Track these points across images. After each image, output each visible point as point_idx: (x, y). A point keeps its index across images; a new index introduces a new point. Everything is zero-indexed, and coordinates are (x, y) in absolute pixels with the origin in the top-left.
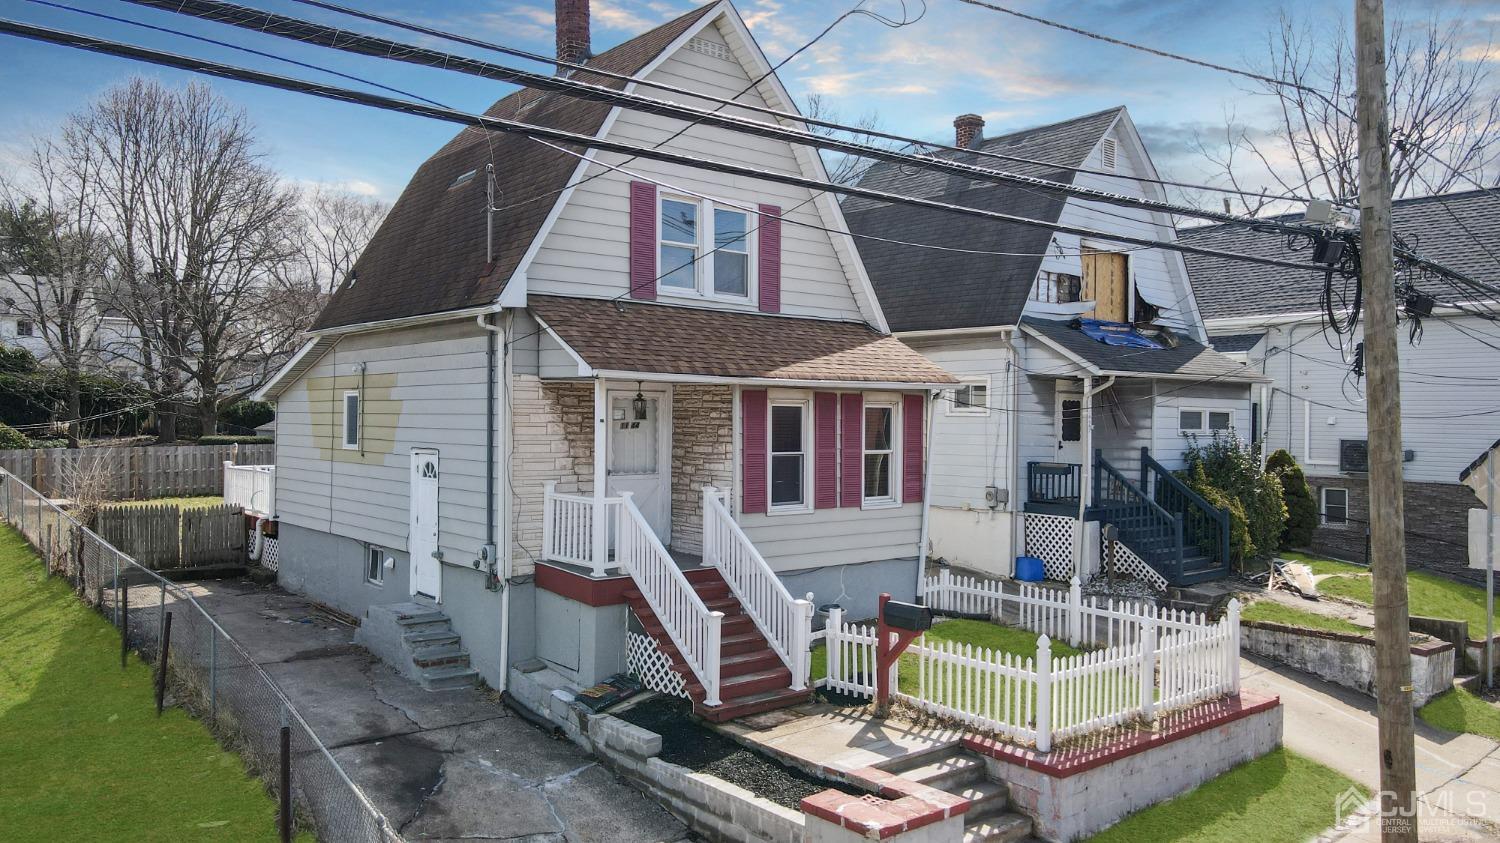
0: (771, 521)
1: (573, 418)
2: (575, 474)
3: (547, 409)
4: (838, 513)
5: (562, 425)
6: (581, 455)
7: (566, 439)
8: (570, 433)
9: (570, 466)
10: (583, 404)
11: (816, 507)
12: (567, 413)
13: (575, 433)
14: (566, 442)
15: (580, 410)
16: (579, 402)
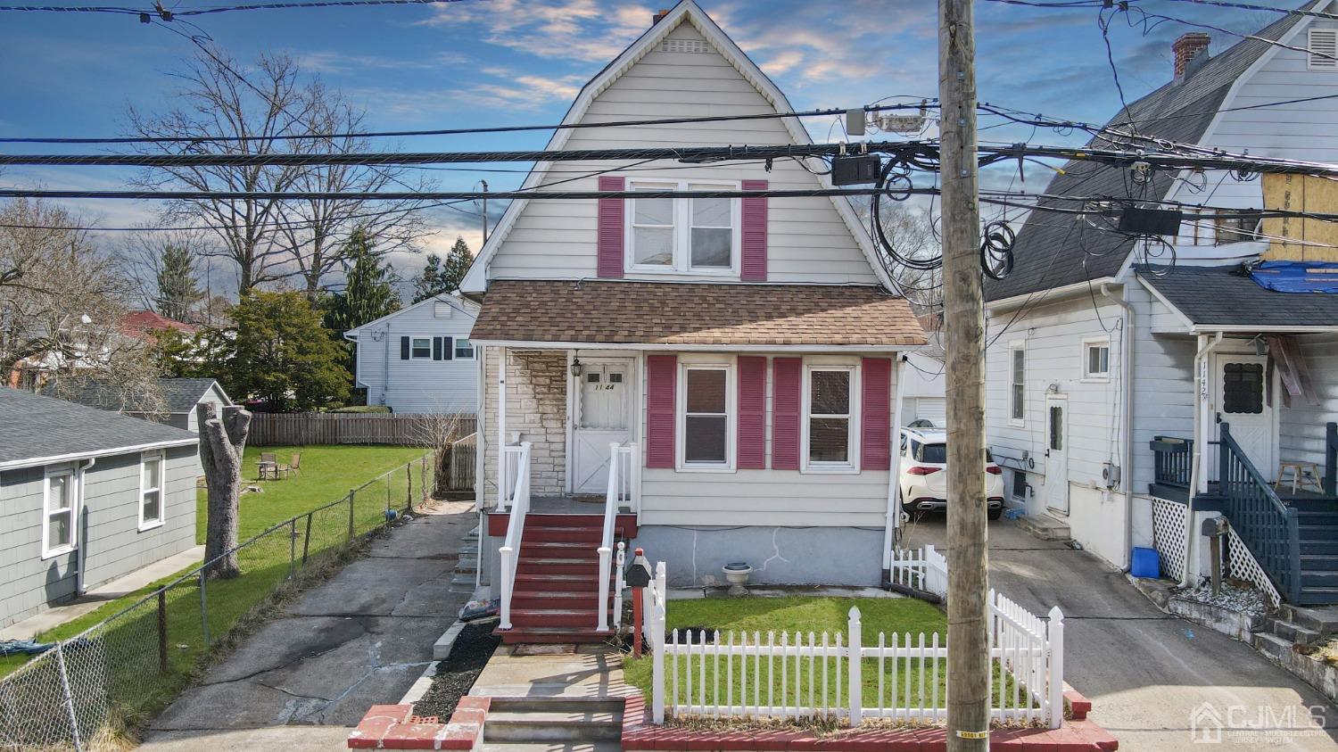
0: (681, 477)
1: (541, 380)
2: (543, 427)
3: (518, 373)
4: (768, 474)
5: (531, 386)
6: (549, 412)
7: (535, 397)
8: (539, 393)
9: (538, 420)
10: (551, 368)
11: (738, 468)
12: (535, 376)
13: (544, 394)
14: (535, 401)
15: (547, 374)
16: (547, 367)
